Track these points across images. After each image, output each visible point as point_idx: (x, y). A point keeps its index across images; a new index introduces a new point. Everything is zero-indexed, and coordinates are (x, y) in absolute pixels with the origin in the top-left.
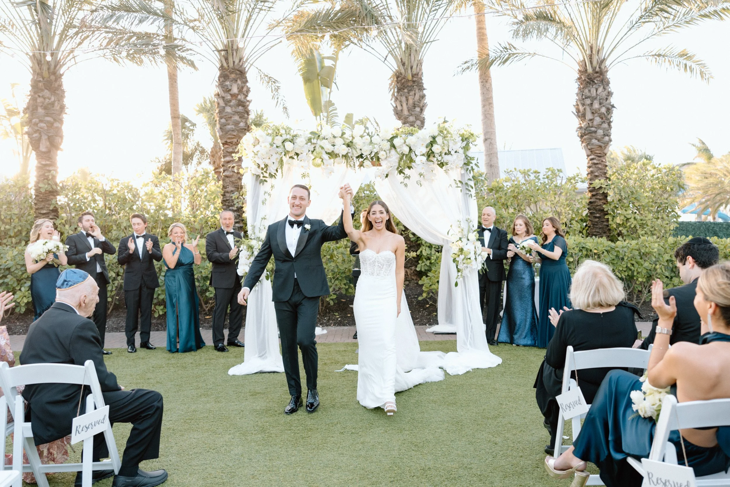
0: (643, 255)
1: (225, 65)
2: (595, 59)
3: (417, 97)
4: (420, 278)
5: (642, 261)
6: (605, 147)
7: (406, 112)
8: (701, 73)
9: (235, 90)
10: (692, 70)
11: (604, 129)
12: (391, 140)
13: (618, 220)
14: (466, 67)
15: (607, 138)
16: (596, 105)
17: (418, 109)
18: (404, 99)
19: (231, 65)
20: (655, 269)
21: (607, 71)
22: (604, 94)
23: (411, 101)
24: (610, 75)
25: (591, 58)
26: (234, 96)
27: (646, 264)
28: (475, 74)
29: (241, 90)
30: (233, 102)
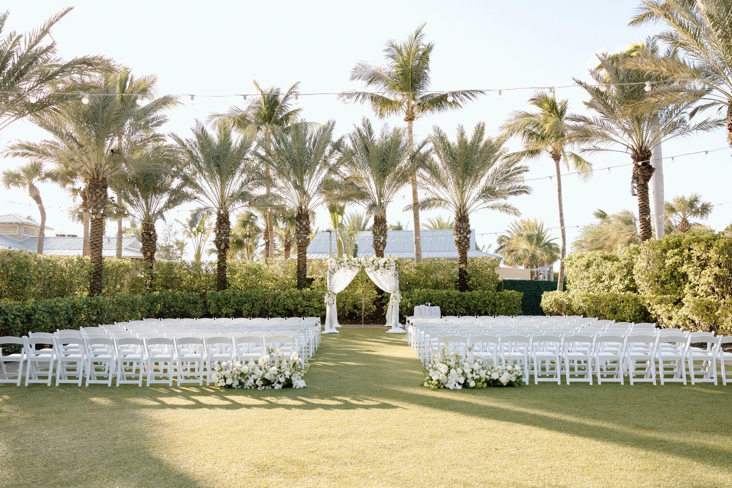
0: (473, 298)
1: (300, 212)
2: (462, 210)
3: (383, 227)
4: (383, 306)
5: (472, 301)
6: (466, 250)
7: (378, 233)
8: (514, 213)
9: (304, 223)
10: (509, 212)
11: (465, 242)
12: (373, 261)
13: (470, 282)
14: (407, 208)
15: (467, 246)
16: (462, 231)
17: (383, 232)
18: (377, 227)
19: (303, 213)
20: (478, 304)
21: (468, 216)
22: (465, 227)
23: (380, 228)
24: (470, 217)
25: (460, 210)
26: (304, 226)
27: (474, 302)
28: (411, 213)
29: (307, 224)
30: (304, 229)
